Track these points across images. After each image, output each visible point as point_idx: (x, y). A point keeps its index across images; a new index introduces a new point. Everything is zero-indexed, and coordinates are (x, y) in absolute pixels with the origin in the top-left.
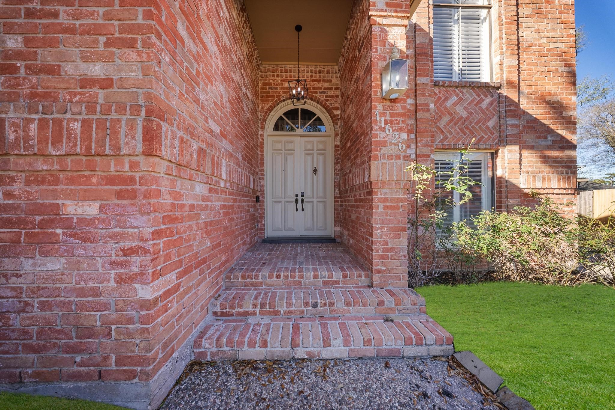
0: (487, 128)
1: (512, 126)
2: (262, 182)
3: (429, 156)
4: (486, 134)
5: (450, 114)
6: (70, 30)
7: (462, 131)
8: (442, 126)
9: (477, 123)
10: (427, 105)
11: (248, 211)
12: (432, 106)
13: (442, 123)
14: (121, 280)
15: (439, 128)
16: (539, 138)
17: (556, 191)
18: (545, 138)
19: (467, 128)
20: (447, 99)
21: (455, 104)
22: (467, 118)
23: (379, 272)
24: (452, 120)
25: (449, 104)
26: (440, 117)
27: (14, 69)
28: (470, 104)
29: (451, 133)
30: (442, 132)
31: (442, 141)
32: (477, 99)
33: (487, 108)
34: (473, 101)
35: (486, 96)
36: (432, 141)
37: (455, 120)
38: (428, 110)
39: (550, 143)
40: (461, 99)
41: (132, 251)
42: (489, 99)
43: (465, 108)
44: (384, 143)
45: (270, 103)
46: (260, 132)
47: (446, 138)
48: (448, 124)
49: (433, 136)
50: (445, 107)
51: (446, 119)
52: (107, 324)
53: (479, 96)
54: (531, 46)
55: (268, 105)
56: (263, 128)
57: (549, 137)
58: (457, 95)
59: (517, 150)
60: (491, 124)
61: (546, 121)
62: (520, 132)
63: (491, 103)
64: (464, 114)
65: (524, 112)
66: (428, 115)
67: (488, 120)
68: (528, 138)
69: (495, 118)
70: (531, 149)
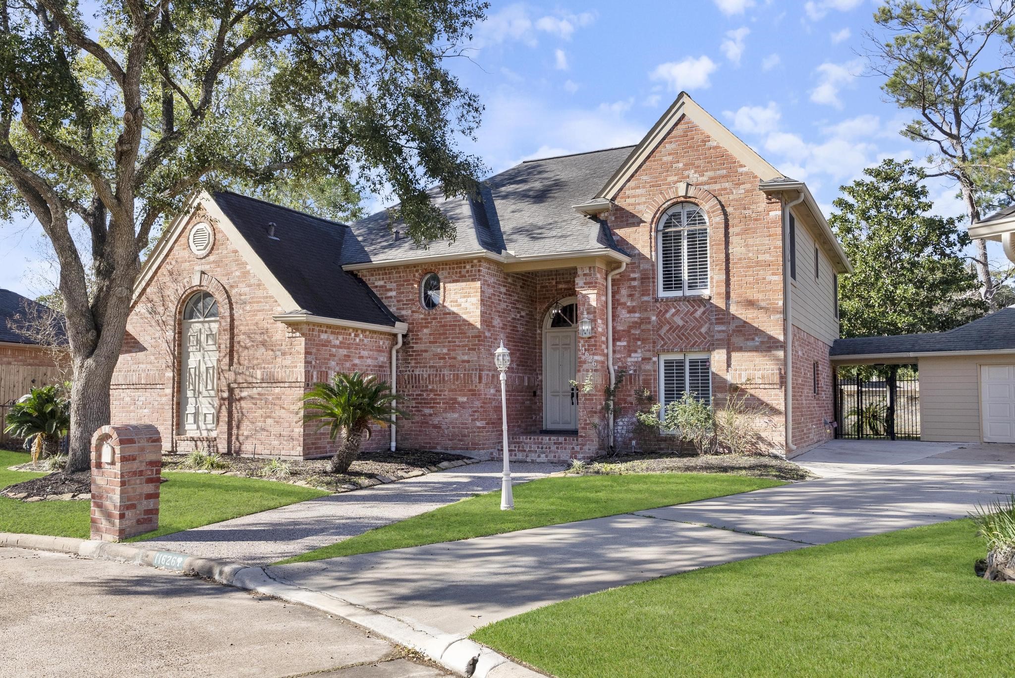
0: (701, 333)
1: (719, 332)
2: (540, 378)
3: (650, 359)
4: (699, 338)
5: (670, 324)
6: (459, 346)
7: (679, 337)
8: (662, 334)
9: (691, 330)
10: (649, 318)
11: (523, 403)
12: (654, 318)
13: (662, 332)
14: (472, 420)
15: (660, 336)
16: (748, 340)
17: (761, 386)
18: (753, 339)
19: (683, 334)
20: (667, 311)
21: (673, 315)
22: (683, 326)
23: (581, 436)
24: (670, 329)
25: (668, 315)
26: (661, 327)
27: (445, 358)
28: (686, 315)
29: (669, 339)
30: (663, 339)
31: (662, 346)
32: (692, 310)
33: (700, 317)
34: (688, 311)
35: (700, 307)
36: (654, 347)
37: (673, 328)
38: (650, 323)
39: (757, 343)
40: (679, 310)
41: (475, 411)
42: (702, 309)
43: (682, 318)
44: (585, 362)
45: (547, 305)
46: (539, 331)
47: (665, 344)
48: (668, 331)
49: (654, 343)
50: (665, 319)
51: (666, 328)
52: (469, 433)
53: (693, 307)
54: (740, 259)
55: (544, 307)
56: (541, 328)
57: (757, 339)
58: (675, 308)
59: (724, 351)
60: (703, 330)
61: (755, 325)
62: (729, 336)
63: (704, 313)
64: (681, 323)
65: (734, 317)
66: (650, 327)
67: (701, 327)
68: (737, 340)
69: (707, 325)
70: (740, 349)
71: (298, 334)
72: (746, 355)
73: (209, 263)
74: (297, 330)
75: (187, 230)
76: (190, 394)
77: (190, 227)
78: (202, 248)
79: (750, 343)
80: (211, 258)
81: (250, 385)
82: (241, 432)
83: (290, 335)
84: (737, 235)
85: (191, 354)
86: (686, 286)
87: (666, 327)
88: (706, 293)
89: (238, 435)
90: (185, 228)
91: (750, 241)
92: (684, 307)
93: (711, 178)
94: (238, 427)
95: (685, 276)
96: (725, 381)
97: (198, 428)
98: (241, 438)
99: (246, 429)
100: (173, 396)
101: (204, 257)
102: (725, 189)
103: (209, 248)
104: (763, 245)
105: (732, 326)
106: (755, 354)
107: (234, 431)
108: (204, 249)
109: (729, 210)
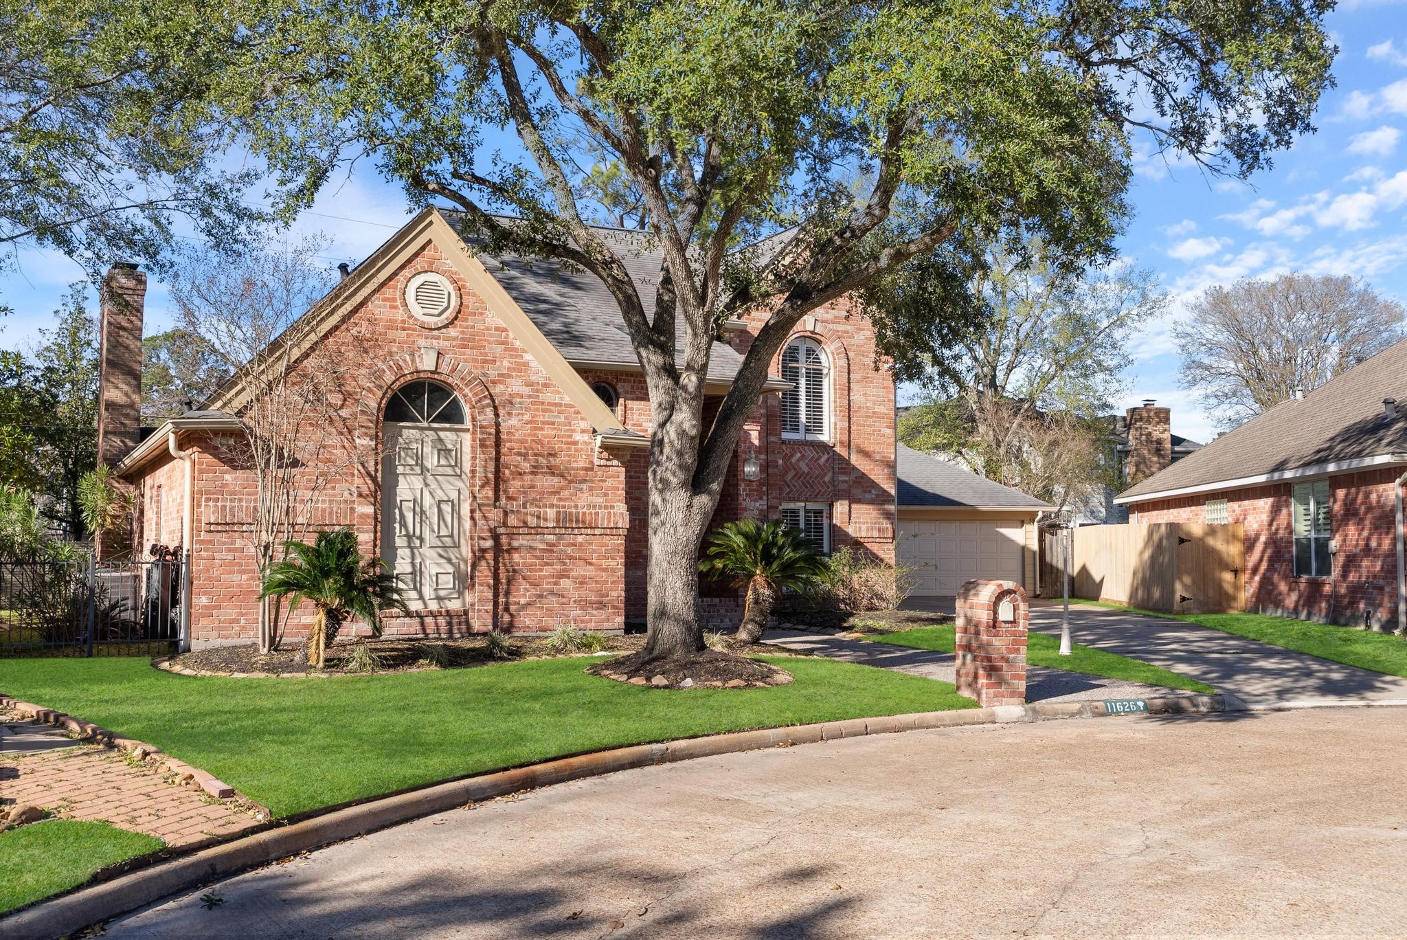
0: (825, 482)
1: (844, 481)
3: (777, 507)
4: (823, 488)
5: (795, 469)
7: (804, 485)
8: (788, 480)
9: (816, 478)
10: (775, 461)
12: (780, 462)
13: (788, 478)
15: (786, 482)
16: (865, 492)
17: (877, 540)
18: (870, 492)
19: (808, 482)
20: (792, 455)
21: (798, 460)
22: (808, 473)
24: (796, 475)
25: (794, 460)
26: (787, 472)
28: (810, 461)
29: (795, 486)
30: (788, 486)
31: (788, 494)
32: (816, 456)
33: (824, 465)
34: (813, 457)
35: (823, 454)
36: (780, 494)
37: (799, 475)
38: (776, 466)
39: (873, 496)
40: (803, 455)
42: (825, 457)
43: (807, 465)
47: (791, 491)
48: (793, 478)
49: (781, 489)
50: (791, 463)
53: (817, 453)
54: (860, 408)
57: (873, 491)
58: (800, 452)
59: (847, 502)
60: (827, 479)
61: (872, 477)
62: (850, 487)
63: (827, 460)
64: (806, 469)
65: (854, 468)
66: (776, 471)
67: (825, 475)
68: (856, 492)
69: (830, 474)
70: (859, 501)
71: (615, 462)
72: (865, 507)
73: (447, 339)
74: (616, 457)
75: (400, 277)
76: (400, 542)
77: (406, 273)
78: (436, 312)
79: (867, 496)
80: (452, 332)
81: (537, 531)
82: (512, 599)
83: (603, 462)
84: (858, 382)
85: (401, 478)
86: (802, 428)
87: (792, 473)
88: (825, 437)
89: (507, 604)
90: (395, 274)
91: (869, 391)
92: (810, 453)
93: (836, 318)
94: (507, 594)
95: (803, 418)
96: (847, 534)
97: (421, 597)
98: (512, 608)
99: (522, 594)
100: (375, 546)
101: (439, 329)
102: (847, 332)
103: (449, 314)
104: (878, 396)
105: (853, 477)
106: (871, 507)
107: (502, 600)
108: (440, 315)
109: (851, 354)
